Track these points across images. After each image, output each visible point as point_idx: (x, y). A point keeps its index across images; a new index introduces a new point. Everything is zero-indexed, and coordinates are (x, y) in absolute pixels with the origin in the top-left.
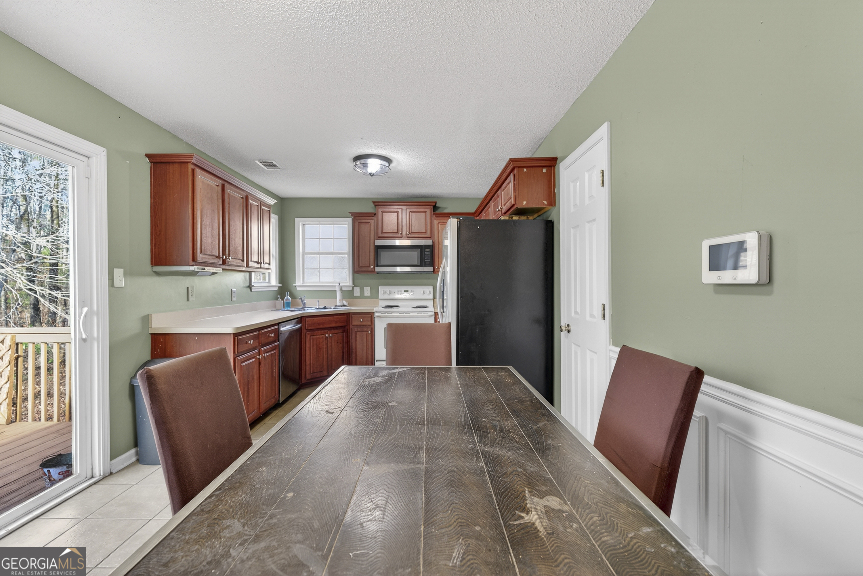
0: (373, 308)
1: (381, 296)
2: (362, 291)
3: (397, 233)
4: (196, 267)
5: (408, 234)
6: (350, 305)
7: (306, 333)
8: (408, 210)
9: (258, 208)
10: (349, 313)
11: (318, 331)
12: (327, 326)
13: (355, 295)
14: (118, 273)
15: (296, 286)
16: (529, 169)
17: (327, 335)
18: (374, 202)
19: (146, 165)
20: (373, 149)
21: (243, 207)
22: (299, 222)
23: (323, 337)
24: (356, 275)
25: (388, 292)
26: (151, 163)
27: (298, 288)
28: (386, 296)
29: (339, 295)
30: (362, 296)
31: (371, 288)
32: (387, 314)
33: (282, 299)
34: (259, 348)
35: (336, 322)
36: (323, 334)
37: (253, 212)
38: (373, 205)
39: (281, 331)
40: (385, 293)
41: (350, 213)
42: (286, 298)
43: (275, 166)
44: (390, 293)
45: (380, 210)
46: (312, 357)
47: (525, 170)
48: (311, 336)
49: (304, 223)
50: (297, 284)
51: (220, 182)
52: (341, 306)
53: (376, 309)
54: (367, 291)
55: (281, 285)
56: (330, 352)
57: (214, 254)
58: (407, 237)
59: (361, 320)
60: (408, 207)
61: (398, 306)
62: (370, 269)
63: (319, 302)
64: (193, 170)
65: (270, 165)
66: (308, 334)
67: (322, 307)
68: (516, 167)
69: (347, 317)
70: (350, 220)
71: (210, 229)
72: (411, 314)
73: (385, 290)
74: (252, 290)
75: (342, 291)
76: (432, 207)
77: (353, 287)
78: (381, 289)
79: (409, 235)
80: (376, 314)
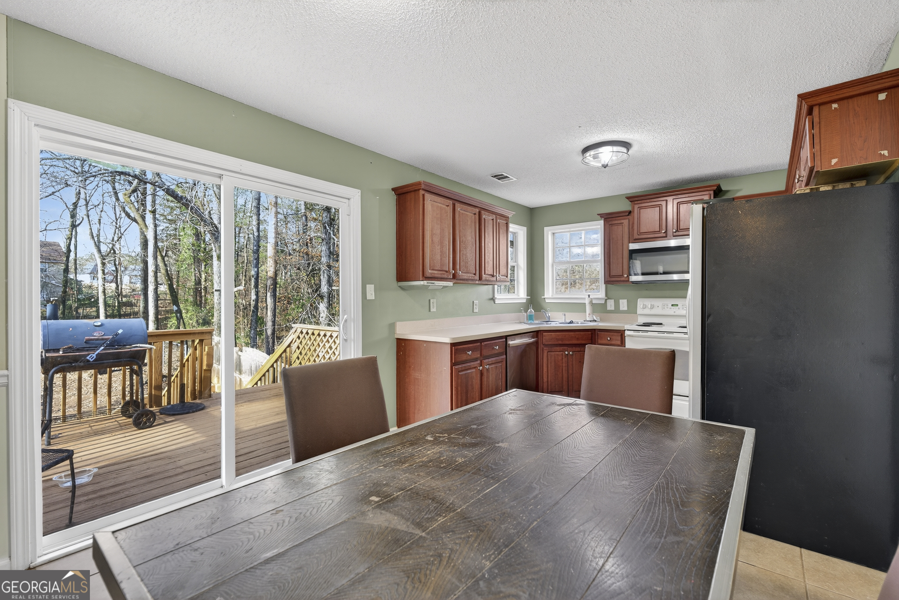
0: (623, 325)
1: (640, 311)
2: (617, 304)
3: (659, 231)
4: (425, 282)
5: (675, 232)
6: (602, 320)
7: (543, 349)
8: (676, 202)
9: (493, 221)
10: (595, 330)
11: (557, 347)
12: (567, 342)
13: (609, 308)
14: (370, 288)
15: (544, 298)
16: (841, 102)
17: (566, 353)
18: (628, 198)
19: (392, 199)
20: (599, 135)
21: (475, 222)
22: (548, 232)
23: (562, 354)
24: (609, 285)
25: (649, 306)
26: (397, 195)
27: (547, 301)
28: (647, 311)
29: (588, 309)
30: (617, 310)
31: (627, 301)
32: (641, 333)
33: (526, 312)
34: (482, 359)
35: (578, 339)
36: (563, 351)
37: (488, 227)
38: (628, 202)
39: (509, 344)
40: (645, 307)
41: (598, 215)
42: (529, 310)
43: (507, 177)
44: (652, 307)
45: (636, 207)
46: (549, 374)
47: (835, 106)
48: (548, 352)
49: (554, 232)
50: (545, 296)
51: (451, 202)
52: (591, 321)
53: (627, 327)
54: (624, 305)
55: (529, 297)
56: (570, 372)
57: (444, 269)
58: (674, 236)
59: (609, 339)
60: (674, 197)
61: (661, 324)
62: (622, 279)
63: (565, 315)
64: (423, 195)
65: (500, 177)
66: (546, 349)
67: (568, 321)
68: (816, 105)
69: (592, 334)
70: (602, 222)
71: (439, 247)
72: (675, 335)
73: (645, 303)
74: (496, 302)
75: (592, 304)
76: (712, 192)
77: (606, 300)
78: (641, 303)
79: (677, 234)
80: (627, 333)
